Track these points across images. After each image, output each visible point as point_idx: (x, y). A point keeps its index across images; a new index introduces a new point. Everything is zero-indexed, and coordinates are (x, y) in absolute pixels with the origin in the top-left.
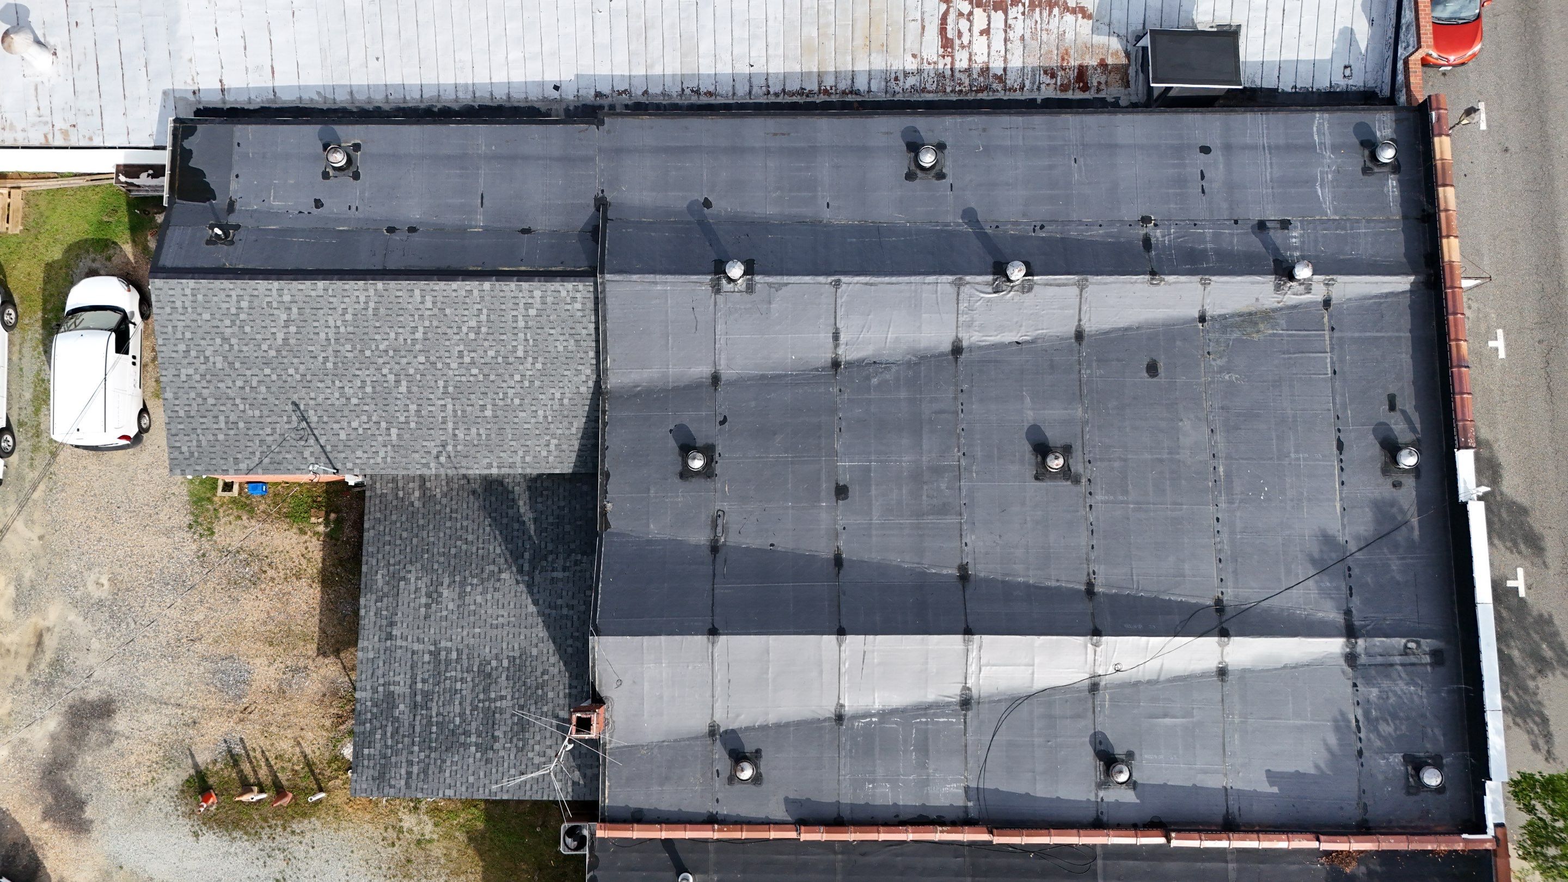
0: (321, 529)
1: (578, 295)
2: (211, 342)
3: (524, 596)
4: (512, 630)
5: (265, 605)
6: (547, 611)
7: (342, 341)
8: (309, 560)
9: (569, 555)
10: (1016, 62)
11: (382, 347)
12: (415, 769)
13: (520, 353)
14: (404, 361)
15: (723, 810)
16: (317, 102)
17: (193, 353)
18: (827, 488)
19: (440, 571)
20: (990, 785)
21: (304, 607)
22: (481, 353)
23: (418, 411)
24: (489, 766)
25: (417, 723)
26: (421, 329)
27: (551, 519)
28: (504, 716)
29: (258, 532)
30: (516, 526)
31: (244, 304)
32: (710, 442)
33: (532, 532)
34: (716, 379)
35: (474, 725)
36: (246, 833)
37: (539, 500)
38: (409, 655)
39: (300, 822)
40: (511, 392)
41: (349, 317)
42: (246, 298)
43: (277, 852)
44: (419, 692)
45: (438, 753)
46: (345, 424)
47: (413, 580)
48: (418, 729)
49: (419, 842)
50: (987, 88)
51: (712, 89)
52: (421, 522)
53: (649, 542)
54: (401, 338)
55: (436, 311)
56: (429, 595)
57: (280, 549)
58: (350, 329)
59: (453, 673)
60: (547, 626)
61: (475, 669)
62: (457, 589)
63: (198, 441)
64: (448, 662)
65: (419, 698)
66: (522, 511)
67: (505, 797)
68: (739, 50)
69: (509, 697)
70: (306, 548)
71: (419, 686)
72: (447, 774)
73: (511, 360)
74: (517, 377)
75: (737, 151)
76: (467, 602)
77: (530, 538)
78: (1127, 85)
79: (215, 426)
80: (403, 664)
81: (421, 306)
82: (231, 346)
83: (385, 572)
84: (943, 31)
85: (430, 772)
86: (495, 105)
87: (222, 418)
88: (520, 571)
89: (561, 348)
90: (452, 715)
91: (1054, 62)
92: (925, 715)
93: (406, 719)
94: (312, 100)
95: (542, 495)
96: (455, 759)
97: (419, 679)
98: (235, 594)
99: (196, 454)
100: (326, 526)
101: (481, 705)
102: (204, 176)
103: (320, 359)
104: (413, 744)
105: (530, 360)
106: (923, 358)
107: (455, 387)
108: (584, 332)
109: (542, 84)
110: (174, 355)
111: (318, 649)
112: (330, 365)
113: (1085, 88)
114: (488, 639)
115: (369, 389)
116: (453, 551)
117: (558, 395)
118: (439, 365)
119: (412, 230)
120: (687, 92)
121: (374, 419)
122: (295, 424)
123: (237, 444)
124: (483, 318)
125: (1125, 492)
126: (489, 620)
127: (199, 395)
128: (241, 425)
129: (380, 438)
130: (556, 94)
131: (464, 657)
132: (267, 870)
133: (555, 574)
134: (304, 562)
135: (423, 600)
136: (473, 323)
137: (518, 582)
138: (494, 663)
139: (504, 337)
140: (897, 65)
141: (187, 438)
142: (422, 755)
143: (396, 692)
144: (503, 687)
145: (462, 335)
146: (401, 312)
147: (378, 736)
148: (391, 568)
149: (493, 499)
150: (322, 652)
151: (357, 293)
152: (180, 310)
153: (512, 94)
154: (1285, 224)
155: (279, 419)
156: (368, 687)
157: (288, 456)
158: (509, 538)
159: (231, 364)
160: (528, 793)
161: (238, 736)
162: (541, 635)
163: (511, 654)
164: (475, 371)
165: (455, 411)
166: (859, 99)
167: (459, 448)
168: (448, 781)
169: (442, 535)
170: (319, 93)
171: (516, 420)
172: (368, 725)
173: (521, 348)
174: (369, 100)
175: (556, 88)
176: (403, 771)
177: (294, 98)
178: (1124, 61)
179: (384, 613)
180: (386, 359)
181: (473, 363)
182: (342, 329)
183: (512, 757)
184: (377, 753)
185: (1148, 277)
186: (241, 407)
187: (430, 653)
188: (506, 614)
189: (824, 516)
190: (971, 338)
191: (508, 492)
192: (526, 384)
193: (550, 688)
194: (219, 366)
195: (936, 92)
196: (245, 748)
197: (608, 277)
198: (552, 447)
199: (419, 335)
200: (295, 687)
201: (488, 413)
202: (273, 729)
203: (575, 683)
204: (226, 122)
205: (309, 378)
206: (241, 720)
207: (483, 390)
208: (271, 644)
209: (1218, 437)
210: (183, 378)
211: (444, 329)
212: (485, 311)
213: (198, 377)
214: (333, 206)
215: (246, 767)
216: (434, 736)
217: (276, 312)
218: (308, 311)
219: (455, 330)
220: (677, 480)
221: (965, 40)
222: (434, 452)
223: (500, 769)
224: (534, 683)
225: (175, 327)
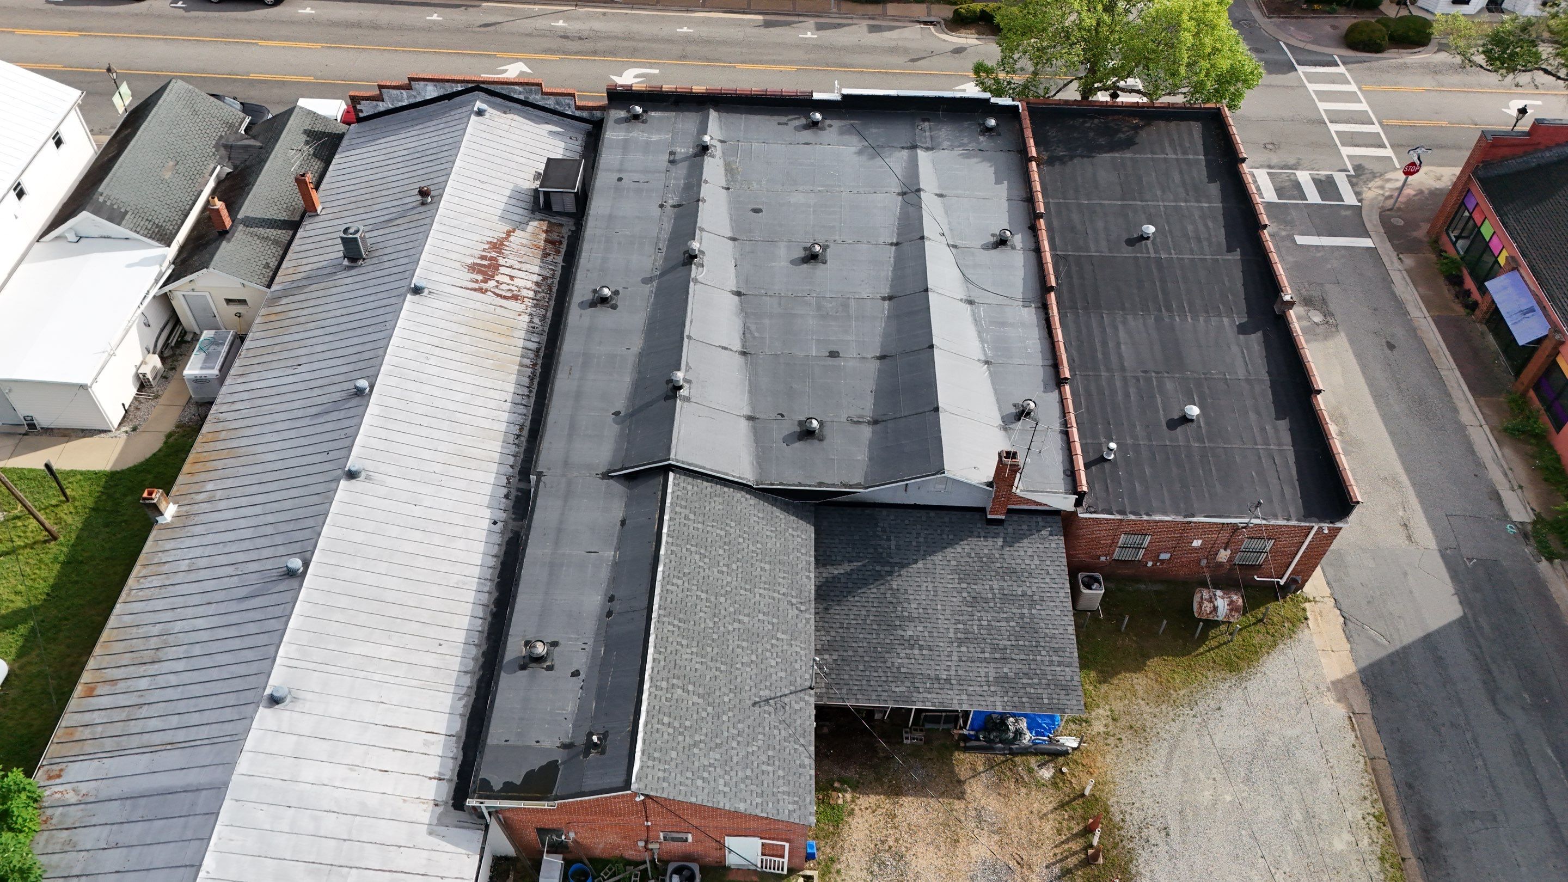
0: (848, 796)
1: (682, 485)
2: (697, 757)
3: (910, 570)
4: (938, 580)
5: (920, 848)
6: (922, 553)
7: (703, 652)
8: (878, 806)
9: (878, 536)
10: (536, 269)
11: (711, 625)
12: (1055, 658)
13: (723, 533)
14: (723, 612)
15: (1057, 426)
16: (467, 702)
17: (705, 775)
18: (831, 361)
19: (892, 637)
20: (1021, 296)
21: (921, 811)
22: (720, 558)
23: (764, 614)
24: (1045, 599)
25: (1018, 657)
26: (699, 593)
27: (849, 550)
28: (1006, 587)
29: (852, 853)
30: (855, 576)
31: (666, 720)
32: (796, 423)
33: (860, 564)
34: (750, 418)
35: (1014, 611)
36: (1131, 862)
37: (834, 558)
38: (961, 664)
39: (1113, 815)
40: (751, 547)
41: (684, 642)
42: (661, 716)
43: (1142, 834)
44: (993, 656)
45: (1040, 640)
46: (772, 670)
47: (900, 661)
48: (1023, 657)
49: (1114, 720)
50: (550, 287)
51: (518, 427)
52: (851, 653)
53: (870, 459)
54: (704, 609)
55: (685, 579)
56: (912, 647)
57: (868, 833)
58: (695, 644)
59: (975, 627)
60: (933, 553)
61: (970, 609)
62: (906, 623)
63: (784, 793)
64: (966, 632)
65: (997, 656)
66: (842, 572)
67: (1068, 585)
68: (492, 404)
69: (991, 583)
70: (867, 809)
71: (987, 655)
72: (1056, 632)
73: (727, 540)
74: (741, 540)
75: (578, 395)
76: (916, 615)
77: (864, 566)
78: (562, 225)
79: (771, 775)
80: (970, 669)
81: (681, 588)
82: (701, 741)
83: (893, 685)
84: (505, 298)
85: (1056, 646)
86: (500, 567)
87: (764, 767)
88: (890, 573)
89: (721, 507)
90: (1008, 628)
91: (539, 253)
92: (980, 322)
93: (1016, 667)
94: (465, 706)
95: (830, 556)
96: (1044, 626)
97: (982, 656)
98: (912, 875)
99: (796, 799)
100: (846, 791)
101: (998, 605)
102: (533, 771)
103: (718, 673)
104: (1036, 660)
105: (727, 528)
106: (742, 310)
107: (746, 583)
108: (709, 489)
109: (490, 531)
110: (706, 791)
111: (958, 798)
112: (723, 668)
113: (560, 243)
114: (945, 599)
115: (745, 644)
116: (875, 627)
117: (756, 519)
118: (728, 589)
119: (611, 599)
120: (516, 441)
121: (769, 647)
122: (771, 709)
123: (787, 761)
124: (693, 549)
125: (834, 227)
126: (931, 597)
127: (743, 781)
128: (770, 753)
129: (785, 647)
130: (500, 525)
131: (961, 618)
132: (1161, 844)
133: (893, 547)
134: (879, 811)
135: (916, 652)
136: (697, 557)
137: (900, 575)
138: (965, 594)
139: (709, 540)
140: (525, 326)
141: (781, 803)
142: (1044, 653)
143: (994, 675)
144: (982, 587)
145: (706, 567)
146: (684, 603)
147: (1032, 691)
148: (890, 679)
149: (832, 594)
150: (961, 796)
151: (665, 631)
152: (666, 775)
153: (493, 554)
154: (672, 153)
155: (767, 721)
156: (992, 699)
157: (798, 722)
158: (864, 582)
159: (717, 746)
160: (1063, 568)
161: (1045, 870)
162: (940, 558)
163: (956, 581)
164: (734, 567)
165: (765, 589)
166: (543, 349)
167: (794, 594)
168: (1061, 631)
169: (861, 636)
170: (460, 699)
171: (773, 550)
172: (1024, 700)
173: (718, 531)
174: (475, 659)
175: (495, 523)
176: (1058, 669)
177: (460, 720)
178: (546, 223)
179: (928, 685)
180: (721, 624)
181: (728, 566)
182: (694, 650)
183: (1036, 580)
184: (1046, 691)
185: (700, 203)
186: (755, 748)
187: (959, 646)
188: (925, 584)
189: (851, 363)
190: (732, 285)
191: (827, 582)
192: (745, 536)
193: (981, 552)
194: (718, 756)
195: (547, 311)
196: (1054, 864)
197: (672, 456)
198: (794, 533)
199: (704, 596)
200: (994, 819)
201: (767, 567)
202: (1034, 838)
203: (976, 534)
204: (482, 752)
205: (733, 687)
206: (1030, 867)
207: (749, 565)
208: (957, 841)
209: (801, 188)
210: (727, 789)
211: (700, 577)
212: (688, 546)
213: (727, 777)
214: (581, 661)
215: (1072, 862)
216: (1027, 643)
217: (675, 696)
218: (676, 672)
219: (701, 570)
220: (825, 442)
221: (514, 288)
222: (797, 612)
223: (1047, 589)
224: (978, 564)
225: (681, 784)
